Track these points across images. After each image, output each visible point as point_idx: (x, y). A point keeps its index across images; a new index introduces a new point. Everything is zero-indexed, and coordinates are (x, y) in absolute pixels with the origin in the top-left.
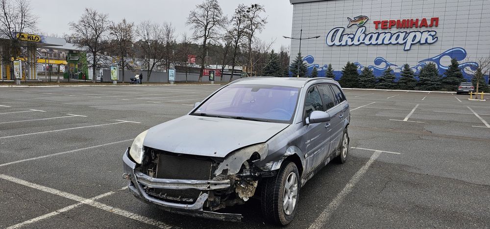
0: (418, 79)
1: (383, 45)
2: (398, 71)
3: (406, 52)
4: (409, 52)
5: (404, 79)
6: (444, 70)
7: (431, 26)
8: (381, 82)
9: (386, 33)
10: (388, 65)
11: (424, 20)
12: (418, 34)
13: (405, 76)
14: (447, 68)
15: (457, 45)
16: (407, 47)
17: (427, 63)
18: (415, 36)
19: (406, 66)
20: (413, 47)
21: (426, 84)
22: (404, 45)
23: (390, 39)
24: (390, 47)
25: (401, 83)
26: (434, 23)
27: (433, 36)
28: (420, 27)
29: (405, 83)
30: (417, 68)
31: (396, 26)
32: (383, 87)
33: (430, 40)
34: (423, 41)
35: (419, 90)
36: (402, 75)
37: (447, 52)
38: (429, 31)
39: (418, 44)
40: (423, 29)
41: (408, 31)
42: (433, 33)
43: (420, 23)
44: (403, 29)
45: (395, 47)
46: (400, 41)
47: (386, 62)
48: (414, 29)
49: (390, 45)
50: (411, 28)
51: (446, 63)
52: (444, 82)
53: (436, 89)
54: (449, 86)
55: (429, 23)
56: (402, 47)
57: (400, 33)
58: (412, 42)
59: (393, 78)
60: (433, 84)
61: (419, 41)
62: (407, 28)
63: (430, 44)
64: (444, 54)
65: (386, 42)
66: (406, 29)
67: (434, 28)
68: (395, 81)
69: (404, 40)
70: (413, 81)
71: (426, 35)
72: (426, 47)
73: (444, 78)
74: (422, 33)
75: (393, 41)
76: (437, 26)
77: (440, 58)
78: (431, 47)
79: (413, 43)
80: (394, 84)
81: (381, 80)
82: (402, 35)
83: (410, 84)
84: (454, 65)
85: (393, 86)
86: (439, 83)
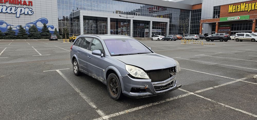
0: (29, 33)
1: (2, 13)
2: (15, 29)
3: (18, 18)
4: (19, 18)
5: (21, 34)
6: (41, 29)
7: (29, 5)
8: (7, 35)
9: (3, 6)
10: (8, 25)
11: (25, 2)
12: (23, 9)
13: (21, 32)
14: (42, 28)
15: (44, 16)
16: (18, 15)
17: (32, 25)
18: (21, 10)
19: (20, 26)
20: (21, 16)
21: (34, 36)
22: (16, 14)
23: (6, 10)
24: (7, 15)
25: (19, 36)
26: (30, 4)
27: (31, 11)
28: (23, 5)
29: (22, 36)
30: (25, 27)
31: (8, 2)
32: (9, 38)
33: (30, 13)
34: (26, 13)
35: (30, 39)
36: (19, 31)
37: (39, 20)
38: (28, 8)
39: (24, 14)
40: (25, 6)
41: (17, 7)
42: (31, 9)
43: (22, 3)
44: (13, 5)
45: (11, 15)
46: (13, 11)
47: (6, 23)
48: (20, 6)
49: (7, 13)
50: (18, 5)
51: (40, 25)
52: (42, 35)
53: (39, 39)
54: (44, 37)
55: (28, 3)
56: (15, 15)
57: (12, 7)
58: (20, 13)
59: (14, 33)
60: (37, 36)
61: (24, 13)
62: (16, 4)
63: (30, 15)
64: (38, 21)
65: (4, 11)
66: (15, 5)
67: (30, 7)
68: (16, 34)
69: (15, 11)
70: (26, 34)
71: (27, 10)
72: (28, 16)
73: (41, 33)
74: (25, 8)
75: (8, 10)
76: (32, 5)
77: (36, 22)
78: (31, 16)
79: (21, 13)
80: (15, 36)
81: (7, 34)
82: (13, 9)
83: (25, 36)
84: (45, 26)
85: (15, 38)
86: (40, 35)
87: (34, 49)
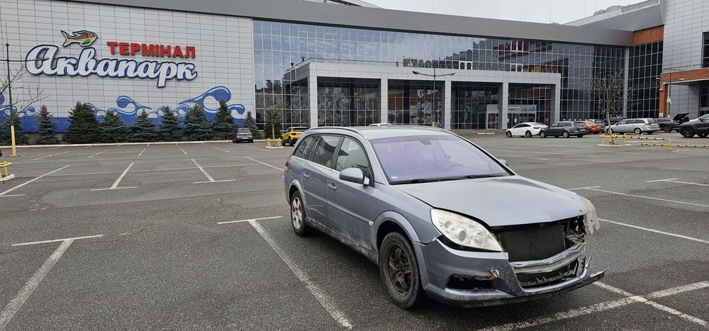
0: (185, 126)
2: (155, 116)
3: (160, 90)
4: (164, 90)
5: (167, 127)
6: (213, 114)
7: (187, 57)
8: (136, 132)
9: (128, 61)
10: (137, 108)
11: (178, 48)
12: (173, 67)
13: (167, 122)
14: (216, 112)
15: (221, 83)
16: (162, 83)
17: (192, 105)
18: (169, 68)
19: (166, 110)
20: (169, 83)
21: (197, 132)
22: (157, 79)
23: (136, 70)
24: (137, 81)
25: (164, 132)
26: (191, 53)
27: (191, 70)
28: (174, 57)
29: (170, 132)
30: (177, 112)
31: (141, 52)
32: (140, 139)
33: (189, 76)
34: (181, 76)
35: (188, 140)
36: (163, 122)
37: (210, 92)
38: (186, 64)
39: (174, 80)
40: (178, 60)
41: (159, 62)
42: (191, 67)
43: (172, 51)
44: (151, 57)
45: (144, 82)
46: (151, 73)
47: (134, 103)
48: (166, 59)
49: (137, 79)
50: (163, 57)
51: (212, 105)
52: (215, 129)
53: (208, 139)
54: (222, 134)
55: (184, 52)
56: (155, 83)
57: (149, 63)
58: (166, 77)
59: (152, 126)
60: (203, 132)
61: (176, 76)
62: (158, 56)
63: (189, 80)
64: (207, 94)
65: (131, 74)
66: (155, 57)
67: (190, 60)
68: (157, 129)
69: (155, 73)
70: (179, 129)
71: (182, 69)
72: (184, 84)
73: (214, 124)
74: (177, 65)
75: (140, 73)
76: (194, 57)
77: (203, 99)
78: (191, 84)
79: (168, 77)
80: (154, 135)
81: (135, 130)
82: (152, 67)
83: (176, 133)
84: (224, 109)
85: (153, 137)
86: (210, 130)
87: (198, 165)
